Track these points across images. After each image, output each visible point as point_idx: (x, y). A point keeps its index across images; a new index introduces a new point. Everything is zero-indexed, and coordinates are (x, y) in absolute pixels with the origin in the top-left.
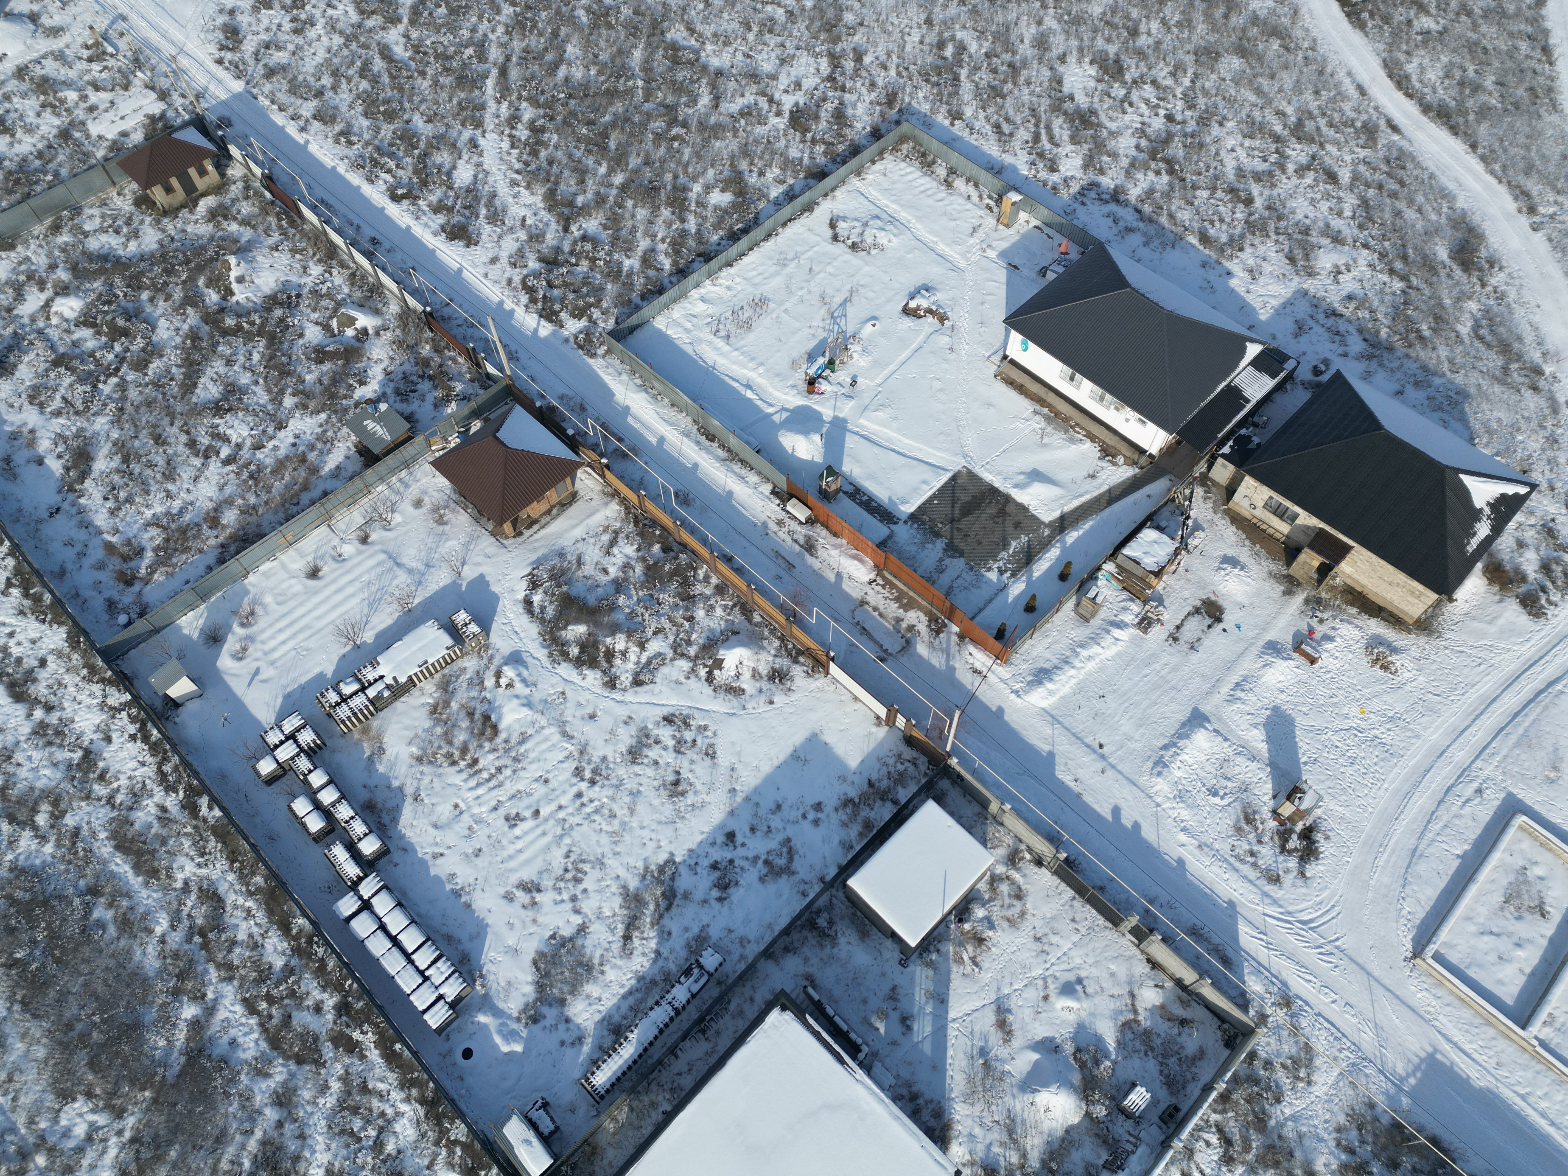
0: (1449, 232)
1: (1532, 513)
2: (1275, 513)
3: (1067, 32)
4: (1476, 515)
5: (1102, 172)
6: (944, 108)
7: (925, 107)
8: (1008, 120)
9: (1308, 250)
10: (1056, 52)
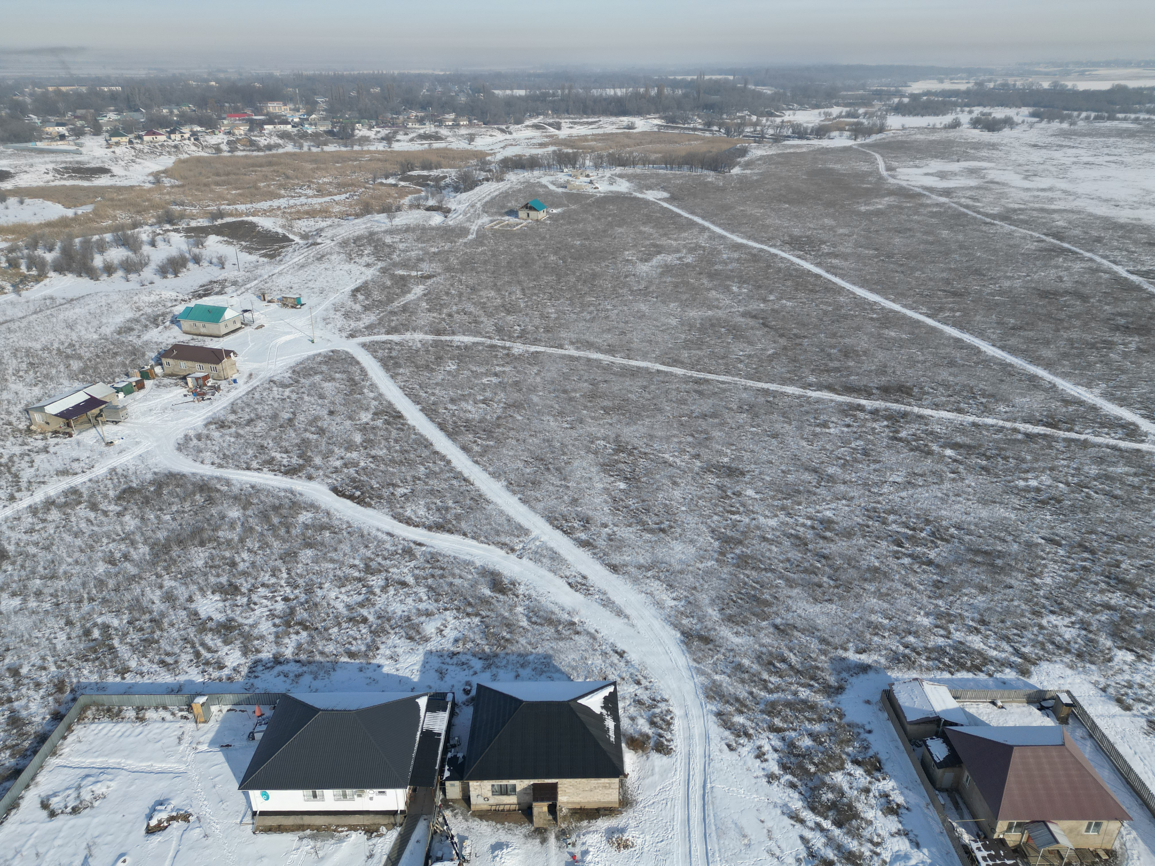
0: (482, 580)
1: (624, 698)
2: (501, 794)
3: (185, 584)
4: (600, 718)
5: (258, 651)
6: (111, 672)
7: (94, 678)
8: (168, 654)
9: (417, 628)
10: (182, 599)
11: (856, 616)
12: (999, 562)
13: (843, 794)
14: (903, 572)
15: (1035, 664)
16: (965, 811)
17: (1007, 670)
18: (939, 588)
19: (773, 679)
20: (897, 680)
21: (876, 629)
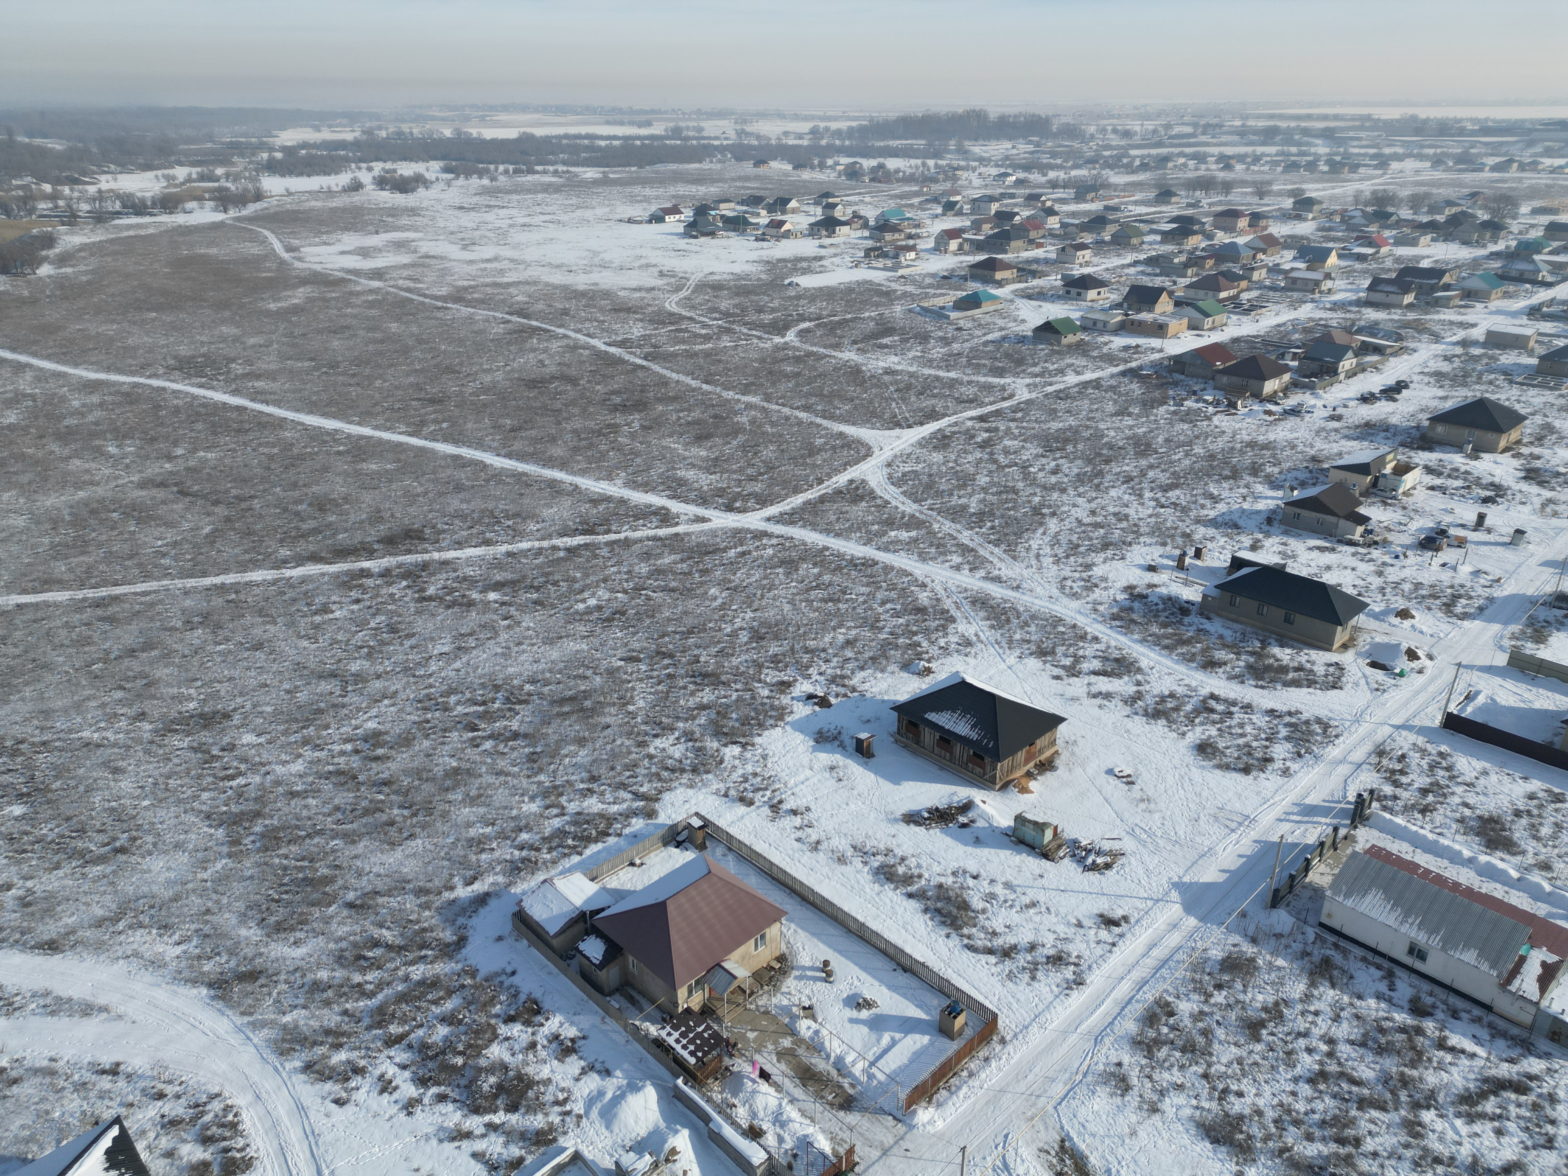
1: (143, 1133)
11: (450, 840)
12: (588, 704)
13: (506, 1068)
14: (489, 761)
15: (657, 800)
16: (643, 1001)
17: (634, 820)
18: (535, 761)
19: (369, 977)
20: (524, 893)
21: (479, 844)
